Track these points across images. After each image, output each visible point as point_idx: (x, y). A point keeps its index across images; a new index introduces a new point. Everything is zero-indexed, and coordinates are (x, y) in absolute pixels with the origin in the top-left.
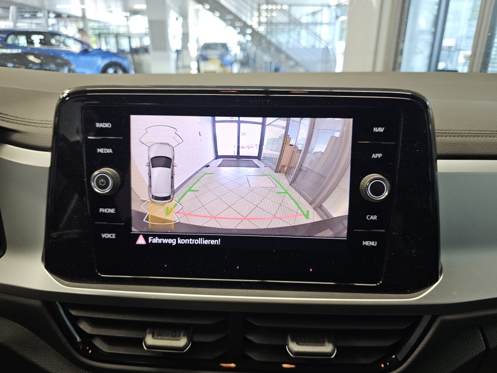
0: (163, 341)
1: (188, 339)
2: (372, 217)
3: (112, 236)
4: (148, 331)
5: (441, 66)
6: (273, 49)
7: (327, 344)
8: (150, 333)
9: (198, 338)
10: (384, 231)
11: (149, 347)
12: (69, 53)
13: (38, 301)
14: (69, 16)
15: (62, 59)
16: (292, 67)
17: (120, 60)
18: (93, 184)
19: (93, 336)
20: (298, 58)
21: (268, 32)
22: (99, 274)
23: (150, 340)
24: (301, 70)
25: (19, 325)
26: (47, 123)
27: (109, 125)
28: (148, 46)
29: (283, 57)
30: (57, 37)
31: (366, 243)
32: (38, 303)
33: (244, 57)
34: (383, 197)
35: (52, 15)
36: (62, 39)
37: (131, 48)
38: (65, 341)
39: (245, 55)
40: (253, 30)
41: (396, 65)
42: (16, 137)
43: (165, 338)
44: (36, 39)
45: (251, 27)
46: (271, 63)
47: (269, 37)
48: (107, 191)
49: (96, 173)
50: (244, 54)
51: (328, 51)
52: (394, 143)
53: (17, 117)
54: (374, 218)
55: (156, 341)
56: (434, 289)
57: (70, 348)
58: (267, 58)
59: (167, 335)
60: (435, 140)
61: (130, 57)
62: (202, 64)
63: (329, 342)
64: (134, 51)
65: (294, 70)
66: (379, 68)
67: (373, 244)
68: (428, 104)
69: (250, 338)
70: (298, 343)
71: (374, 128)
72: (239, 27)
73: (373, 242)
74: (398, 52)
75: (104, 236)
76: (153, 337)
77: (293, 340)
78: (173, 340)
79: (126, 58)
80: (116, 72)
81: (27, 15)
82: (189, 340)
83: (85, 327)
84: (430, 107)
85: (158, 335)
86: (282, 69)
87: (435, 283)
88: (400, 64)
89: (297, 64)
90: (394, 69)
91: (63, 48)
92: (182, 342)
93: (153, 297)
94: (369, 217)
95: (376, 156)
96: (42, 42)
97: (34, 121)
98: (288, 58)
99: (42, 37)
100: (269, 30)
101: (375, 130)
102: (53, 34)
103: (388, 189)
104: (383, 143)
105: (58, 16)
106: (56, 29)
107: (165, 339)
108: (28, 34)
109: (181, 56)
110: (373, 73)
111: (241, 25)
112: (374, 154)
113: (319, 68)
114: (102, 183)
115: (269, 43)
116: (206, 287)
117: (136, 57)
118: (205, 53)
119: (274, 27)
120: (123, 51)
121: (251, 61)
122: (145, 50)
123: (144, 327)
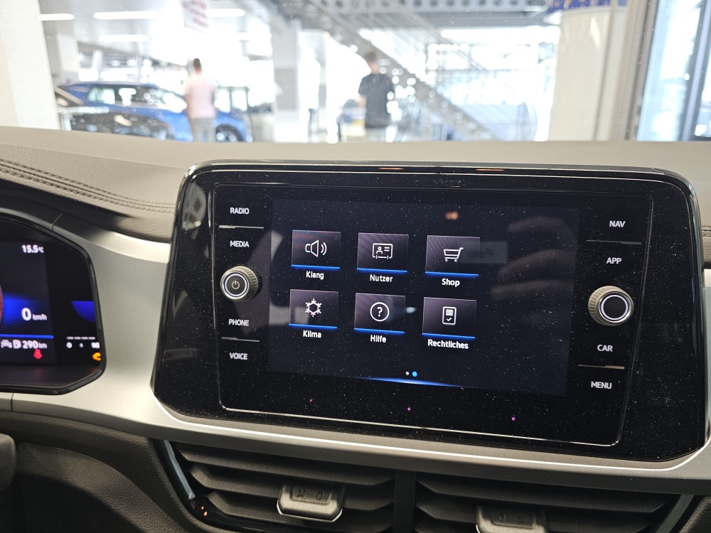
0: (305, 504)
1: (338, 504)
2: (605, 348)
3: (243, 356)
4: (284, 489)
5: (700, 131)
6: (445, 105)
7: (535, 526)
8: (286, 491)
9: (352, 505)
10: (623, 368)
11: (285, 511)
12: (167, 113)
13: (143, 438)
14: (169, 65)
15: (158, 120)
16: (473, 132)
17: (232, 123)
18: (224, 287)
19: (210, 491)
20: (481, 119)
21: (438, 83)
22: (224, 407)
23: (287, 502)
24: (486, 136)
25: (114, 470)
26: (165, 206)
27: (247, 211)
28: (270, 104)
29: (459, 116)
30: (154, 92)
31: (597, 385)
32: (142, 441)
33: (403, 117)
34: (622, 319)
35: (148, 63)
36: (159, 94)
37: (249, 107)
38: (174, 495)
39: (405, 115)
40: (418, 80)
41: (631, 129)
42: (125, 223)
43: (307, 500)
44: (126, 94)
45: (413, 76)
46: (441, 126)
47: (440, 90)
48: (241, 296)
49: (228, 273)
50: (403, 113)
51: (526, 109)
52: (640, 243)
53: (127, 198)
54: (609, 348)
55: (295, 503)
56: (697, 456)
57: (180, 505)
58: (436, 119)
59: (310, 496)
60: (701, 242)
61: (246, 118)
62: (345, 128)
63: (539, 524)
64: (253, 110)
65: (475, 137)
66: (604, 135)
67: (606, 386)
68: (690, 188)
69: (424, 509)
70: (492, 522)
71: (611, 222)
72: (398, 76)
73: (607, 384)
74: (634, 111)
75: (232, 356)
76: (291, 497)
77: (486, 517)
78: (318, 504)
79: (241, 120)
80: (227, 139)
81: (116, 63)
82: (341, 506)
83: (200, 477)
84: (693, 193)
85: (298, 496)
86: (457, 135)
87: (699, 449)
88: (637, 128)
89: (480, 128)
90: (627, 137)
91: (160, 106)
92: (329, 508)
93: (294, 443)
94: (601, 348)
95: (613, 261)
96: (134, 99)
97: (149, 204)
98: (467, 118)
99: (133, 91)
100: (440, 80)
101: (612, 224)
102: (147, 88)
103: (630, 308)
104: (622, 243)
105: (156, 63)
106: (151, 81)
107: (308, 502)
108: (116, 88)
109: (315, 116)
110: (594, 143)
111: (400, 74)
112: (609, 259)
113: (511, 135)
114: (236, 286)
115: (440, 98)
116: (365, 434)
117: (255, 118)
118: (348, 112)
119: (447, 76)
120: (238, 111)
121: (413, 125)
122: (268, 109)
123: (279, 483)
